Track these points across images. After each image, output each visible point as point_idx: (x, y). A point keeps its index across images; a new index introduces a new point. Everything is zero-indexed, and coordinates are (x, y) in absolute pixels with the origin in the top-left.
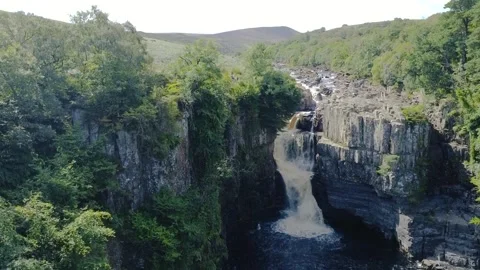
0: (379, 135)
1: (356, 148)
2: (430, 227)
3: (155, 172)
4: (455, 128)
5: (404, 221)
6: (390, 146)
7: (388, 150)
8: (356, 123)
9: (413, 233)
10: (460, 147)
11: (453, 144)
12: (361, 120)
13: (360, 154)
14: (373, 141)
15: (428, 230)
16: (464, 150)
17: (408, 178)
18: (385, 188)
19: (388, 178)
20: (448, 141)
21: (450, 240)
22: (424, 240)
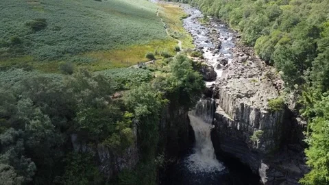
0: (252, 116)
1: (238, 121)
2: (279, 171)
3: (119, 161)
4: (300, 111)
5: (264, 167)
6: (259, 124)
7: (257, 126)
8: (239, 107)
9: (268, 175)
10: (302, 122)
11: (298, 119)
12: (242, 105)
13: (241, 125)
14: (249, 118)
15: (277, 174)
16: (304, 125)
17: (268, 142)
18: (254, 147)
19: (256, 142)
20: (296, 117)
21: (290, 180)
22: (274, 179)
